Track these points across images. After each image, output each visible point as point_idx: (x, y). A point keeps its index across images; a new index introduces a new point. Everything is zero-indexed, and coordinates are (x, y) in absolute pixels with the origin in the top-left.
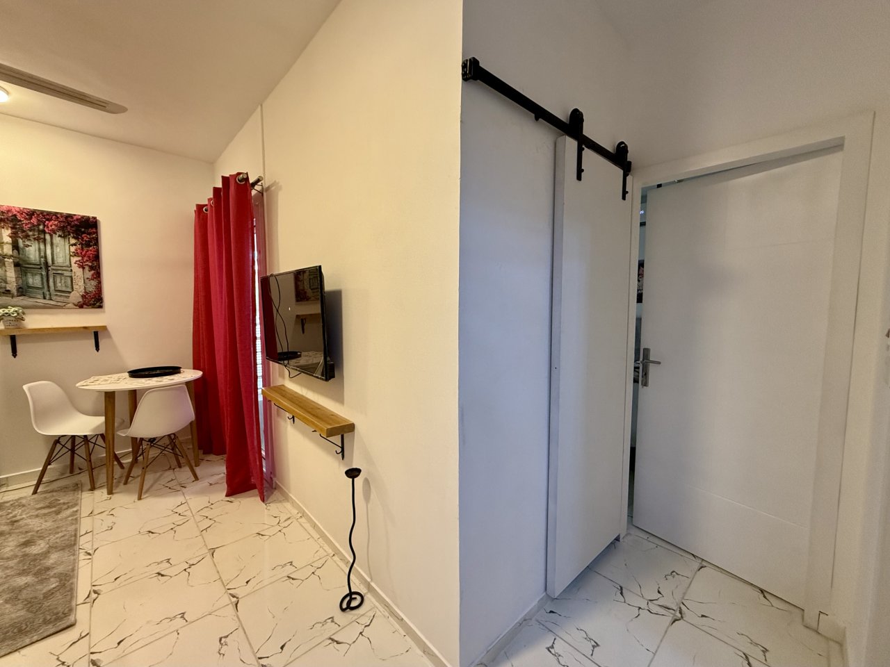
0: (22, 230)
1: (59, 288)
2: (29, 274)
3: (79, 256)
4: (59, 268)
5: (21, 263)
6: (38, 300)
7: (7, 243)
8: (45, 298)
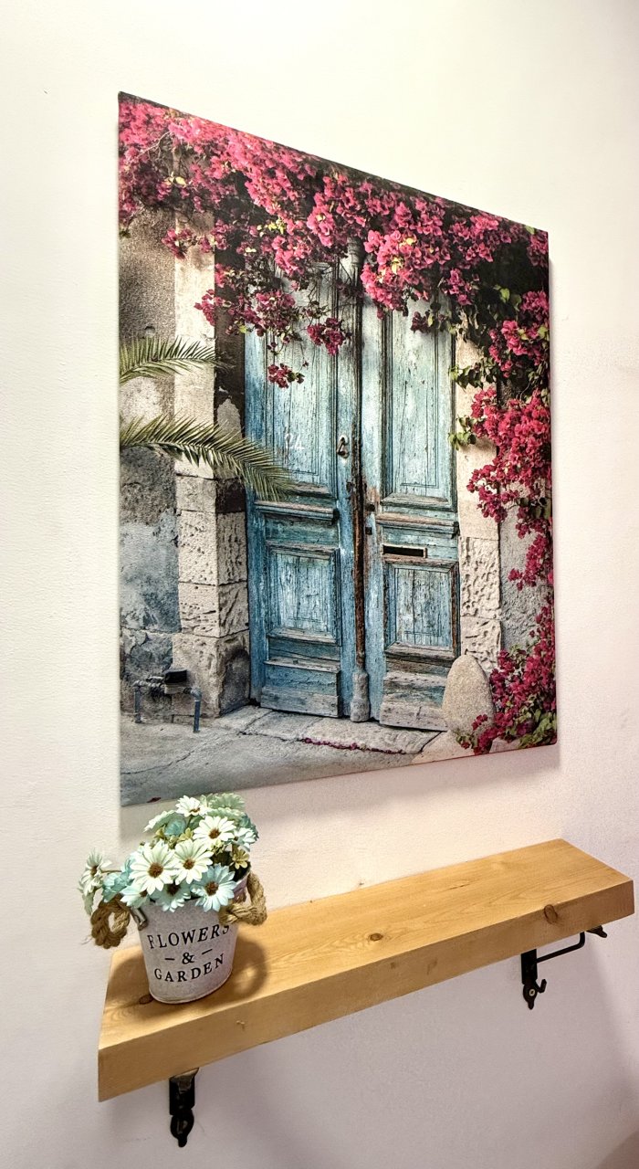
0: (266, 273)
1: (406, 644)
2: (282, 560)
3: (485, 447)
4: (410, 516)
5: (249, 485)
6: (315, 730)
7: (193, 354)
8: (343, 715)
